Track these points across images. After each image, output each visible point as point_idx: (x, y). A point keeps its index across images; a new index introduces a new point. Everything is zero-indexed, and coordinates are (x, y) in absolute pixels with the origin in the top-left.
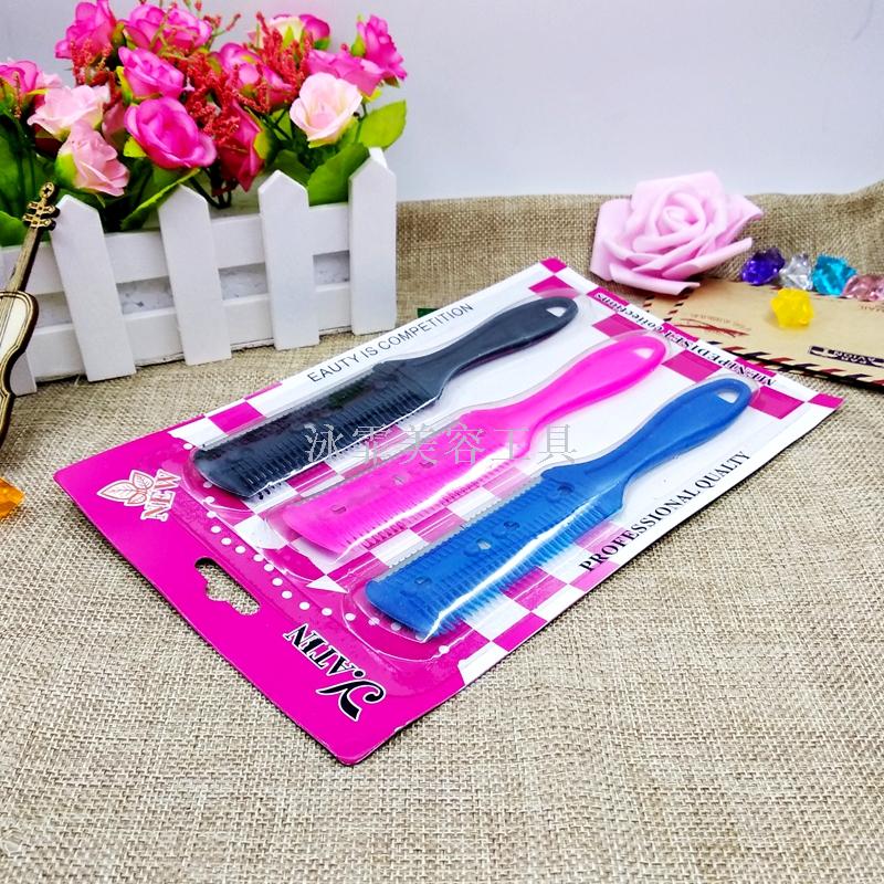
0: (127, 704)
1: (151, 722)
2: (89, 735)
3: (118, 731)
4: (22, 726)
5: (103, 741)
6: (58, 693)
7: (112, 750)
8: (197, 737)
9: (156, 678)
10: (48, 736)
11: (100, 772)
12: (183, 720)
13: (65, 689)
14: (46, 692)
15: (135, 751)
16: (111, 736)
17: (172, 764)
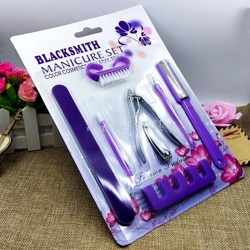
0: (41, 229)
1: (46, 233)
2: (32, 236)
3: (38, 235)
4: (16, 233)
5: (35, 237)
6: (24, 226)
7: (37, 239)
8: (56, 237)
9: (48, 223)
10: (22, 236)
11: (34, 244)
12: (53, 233)
13: (26, 225)
14: (22, 226)
15: (42, 240)
16: (37, 236)
17: (51, 243)
